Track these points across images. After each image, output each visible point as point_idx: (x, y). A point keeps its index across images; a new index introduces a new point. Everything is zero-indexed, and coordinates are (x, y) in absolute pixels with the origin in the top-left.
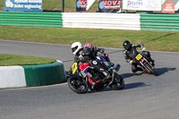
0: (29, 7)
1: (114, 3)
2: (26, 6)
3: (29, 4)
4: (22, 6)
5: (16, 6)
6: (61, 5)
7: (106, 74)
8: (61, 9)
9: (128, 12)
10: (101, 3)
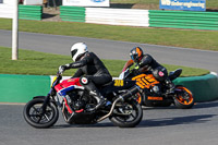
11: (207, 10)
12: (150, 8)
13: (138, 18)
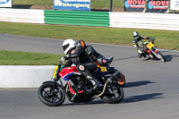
0: (77, 6)
1: (163, 3)
2: (74, 5)
3: (77, 3)
4: (70, 5)
5: (65, 5)
6: (109, 5)
7: (94, 83)
8: (109, 9)
9: (176, 12)
10: (150, 3)
11: (92, 10)
12: (46, 8)
13: (36, 16)
